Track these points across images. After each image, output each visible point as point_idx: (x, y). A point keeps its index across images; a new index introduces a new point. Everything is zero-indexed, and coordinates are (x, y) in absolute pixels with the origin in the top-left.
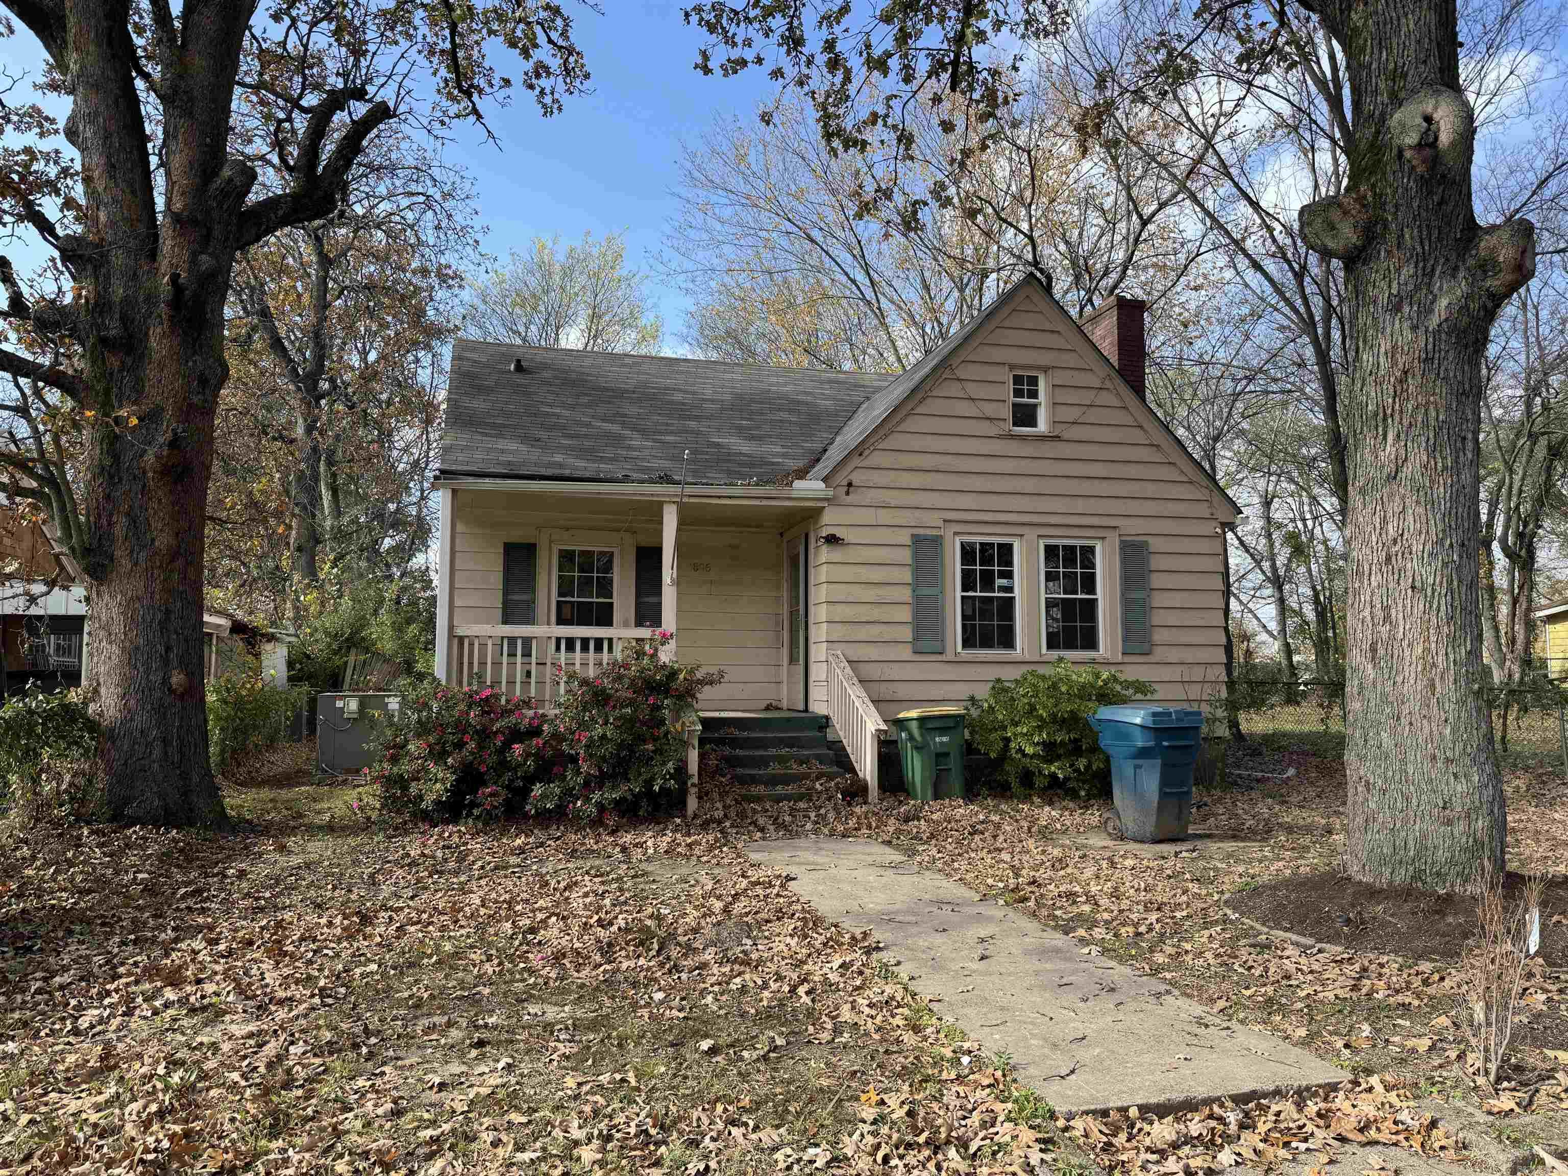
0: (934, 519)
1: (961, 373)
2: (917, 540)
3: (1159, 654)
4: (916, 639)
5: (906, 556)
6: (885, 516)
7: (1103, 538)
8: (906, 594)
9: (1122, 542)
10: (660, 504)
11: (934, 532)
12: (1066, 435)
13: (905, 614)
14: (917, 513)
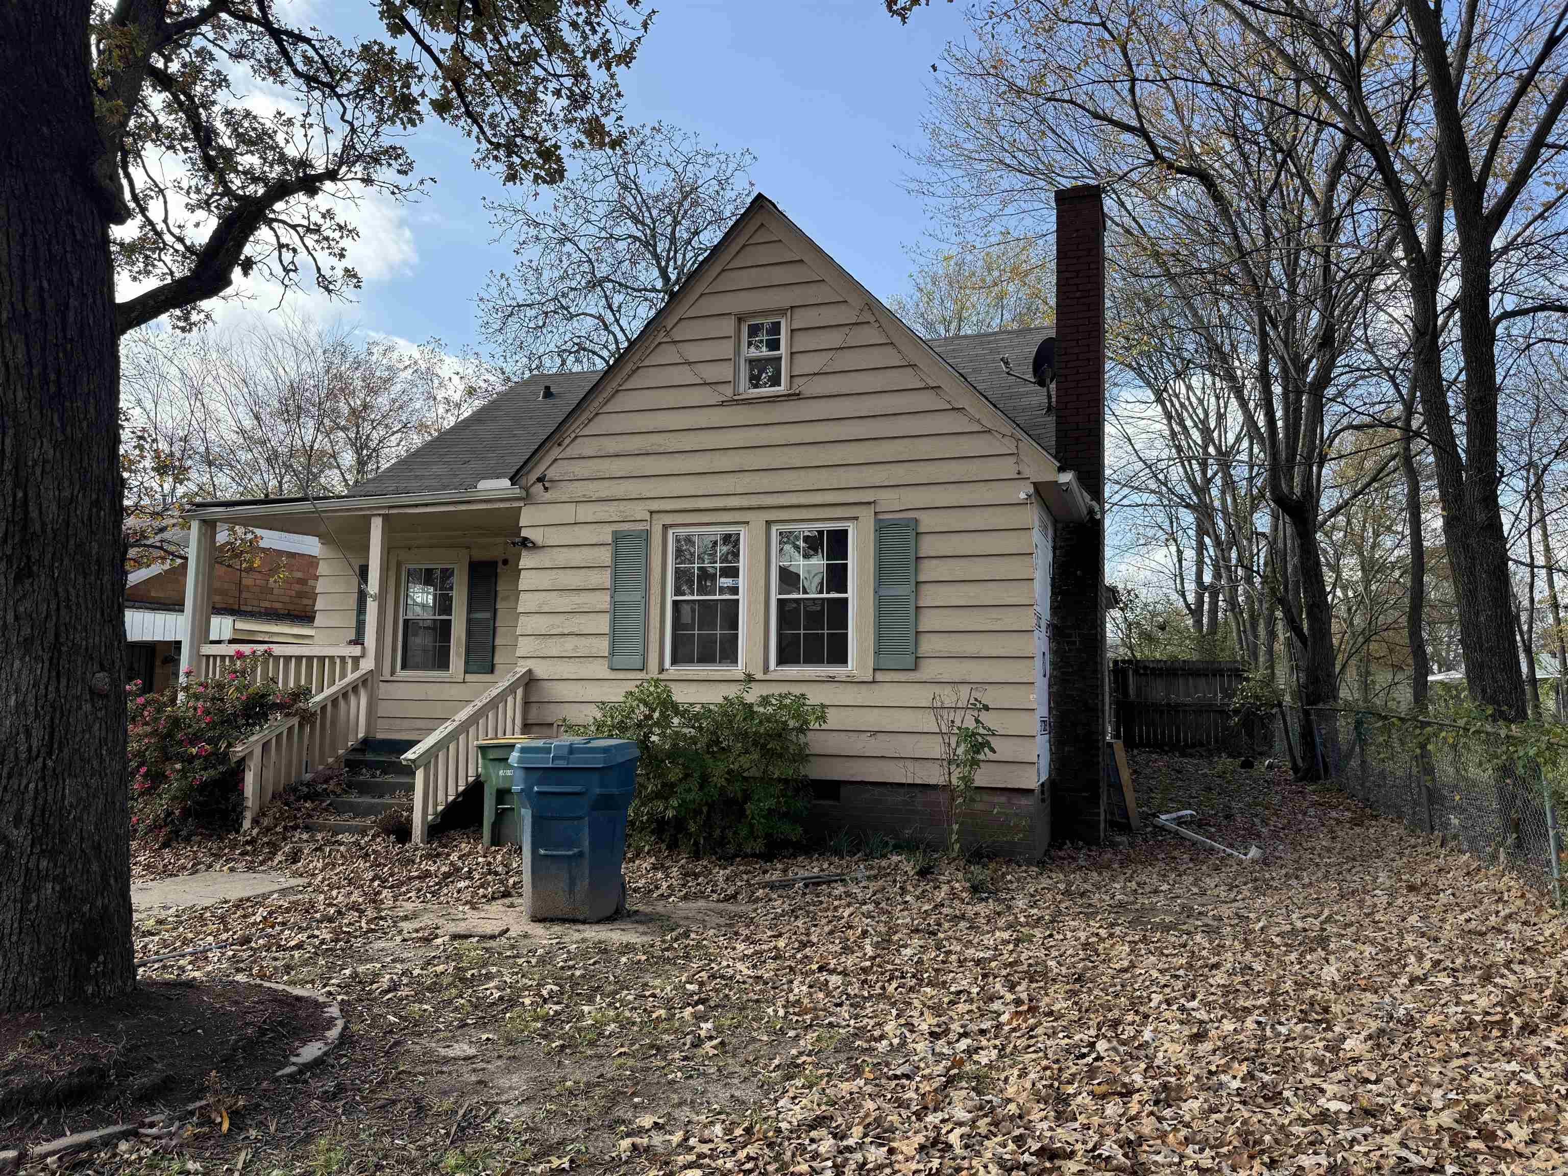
0: (639, 511)
1: (677, 335)
2: (618, 537)
3: (929, 670)
4: (612, 653)
5: (605, 556)
6: (586, 513)
7: (856, 518)
8: (603, 601)
9: (877, 521)
10: (367, 520)
11: (640, 527)
12: (807, 391)
13: (603, 624)
14: (622, 506)
